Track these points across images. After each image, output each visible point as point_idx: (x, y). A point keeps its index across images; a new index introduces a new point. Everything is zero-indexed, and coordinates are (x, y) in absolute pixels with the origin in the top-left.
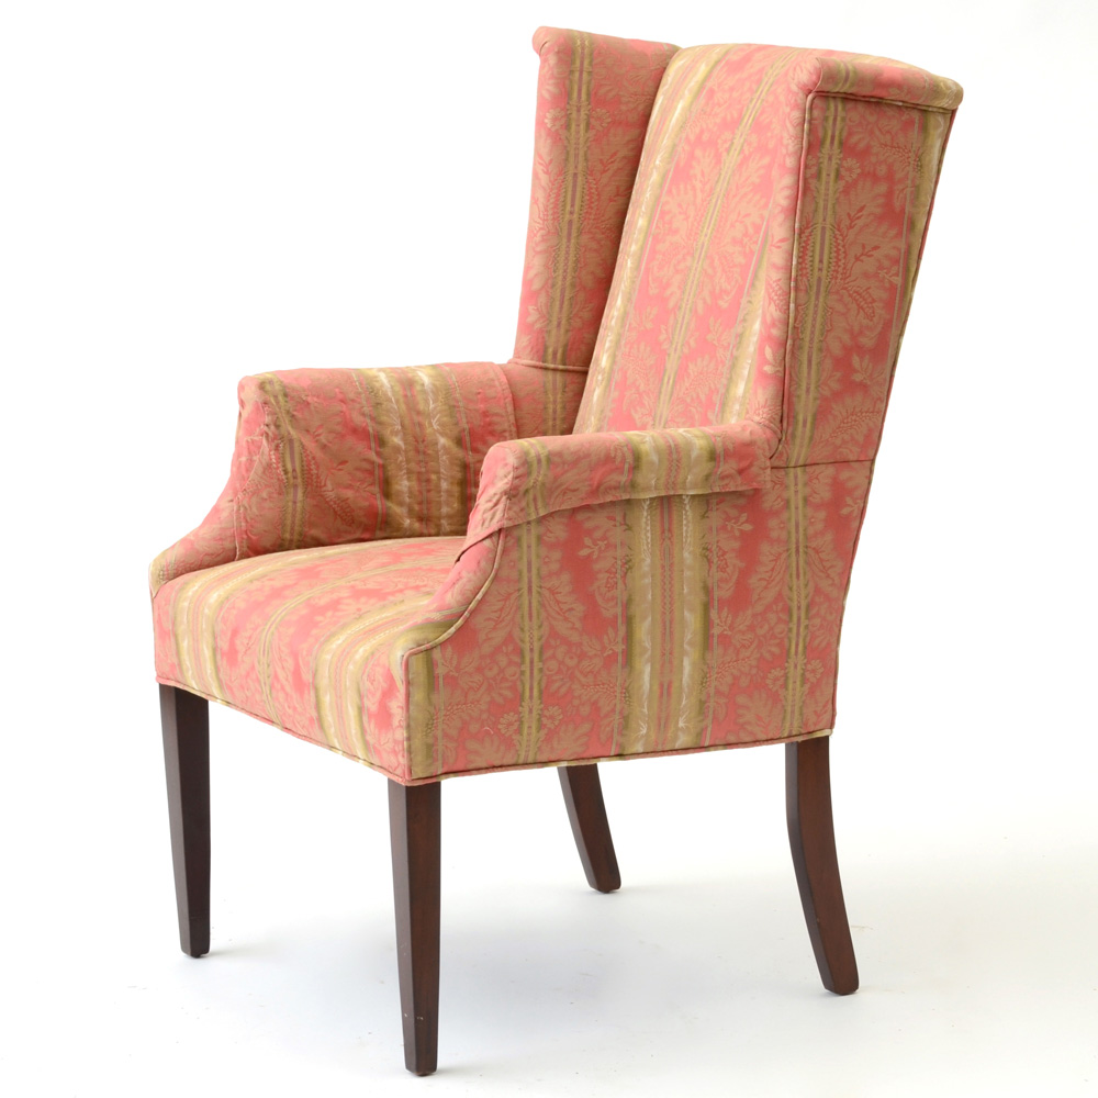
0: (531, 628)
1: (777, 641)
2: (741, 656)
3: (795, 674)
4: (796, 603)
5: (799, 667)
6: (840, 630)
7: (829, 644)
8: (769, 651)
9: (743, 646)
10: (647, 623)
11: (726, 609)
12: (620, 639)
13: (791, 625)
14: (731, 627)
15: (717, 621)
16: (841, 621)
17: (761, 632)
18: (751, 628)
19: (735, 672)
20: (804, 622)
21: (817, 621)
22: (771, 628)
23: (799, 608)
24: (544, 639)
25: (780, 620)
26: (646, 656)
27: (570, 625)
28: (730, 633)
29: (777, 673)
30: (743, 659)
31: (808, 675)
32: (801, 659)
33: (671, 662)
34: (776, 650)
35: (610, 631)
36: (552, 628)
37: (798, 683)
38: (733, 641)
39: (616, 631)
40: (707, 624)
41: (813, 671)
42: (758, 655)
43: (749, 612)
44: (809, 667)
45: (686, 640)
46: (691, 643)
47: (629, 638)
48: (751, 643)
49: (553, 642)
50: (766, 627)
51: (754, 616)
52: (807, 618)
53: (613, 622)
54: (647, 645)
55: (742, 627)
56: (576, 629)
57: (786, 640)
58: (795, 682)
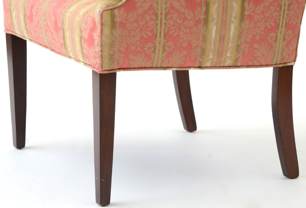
0: (162, 3)
1: (274, 20)
2: (257, 26)
3: (280, 36)
4: (284, 3)
5: (282, 33)
6: (302, 18)
7: (296, 23)
8: (270, 25)
9: (258, 21)
10: (215, 6)
11: (252, 3)
12: (203, 13)
13: (281, 13)
14: (254, 12)
15: (247, 8)
16: (303, 13)
17: (267, 15)
18: (263, 13)
19: (254, 33)
20: (286, 12)
21: (292, 12)
22: (272, 14)
23: (285, 5)
24: (167, 9)
25: (276, 10)
26: (214, 22)
27: (180, 4)
28: (253, 14)
29: (273, 34)
30: (258, 27)
31: (286, 37)
32: (284, 29)
33: (225, 26)
34: (273, 24)
35: (198, 8)
36: (171, 4)
37: (282, 40)
38: (254, 18)
39: (201, 8)
40: (243, 9)
41: (289, 35)
42: (265, 26)
43: (262, 5)
44: (287, 33)
45: (233, 16)
46: (235, 18)
47: (207, 13)
48: (262, 20)
49: (171, 11)
50: (269, 13)
51: (264, 7)
52: (288, 10)
53: (200, 4)
54: (215, 16)
55: (259, 12)
56: (183, 6)
57: (278, 20)
58: (280, 40)
